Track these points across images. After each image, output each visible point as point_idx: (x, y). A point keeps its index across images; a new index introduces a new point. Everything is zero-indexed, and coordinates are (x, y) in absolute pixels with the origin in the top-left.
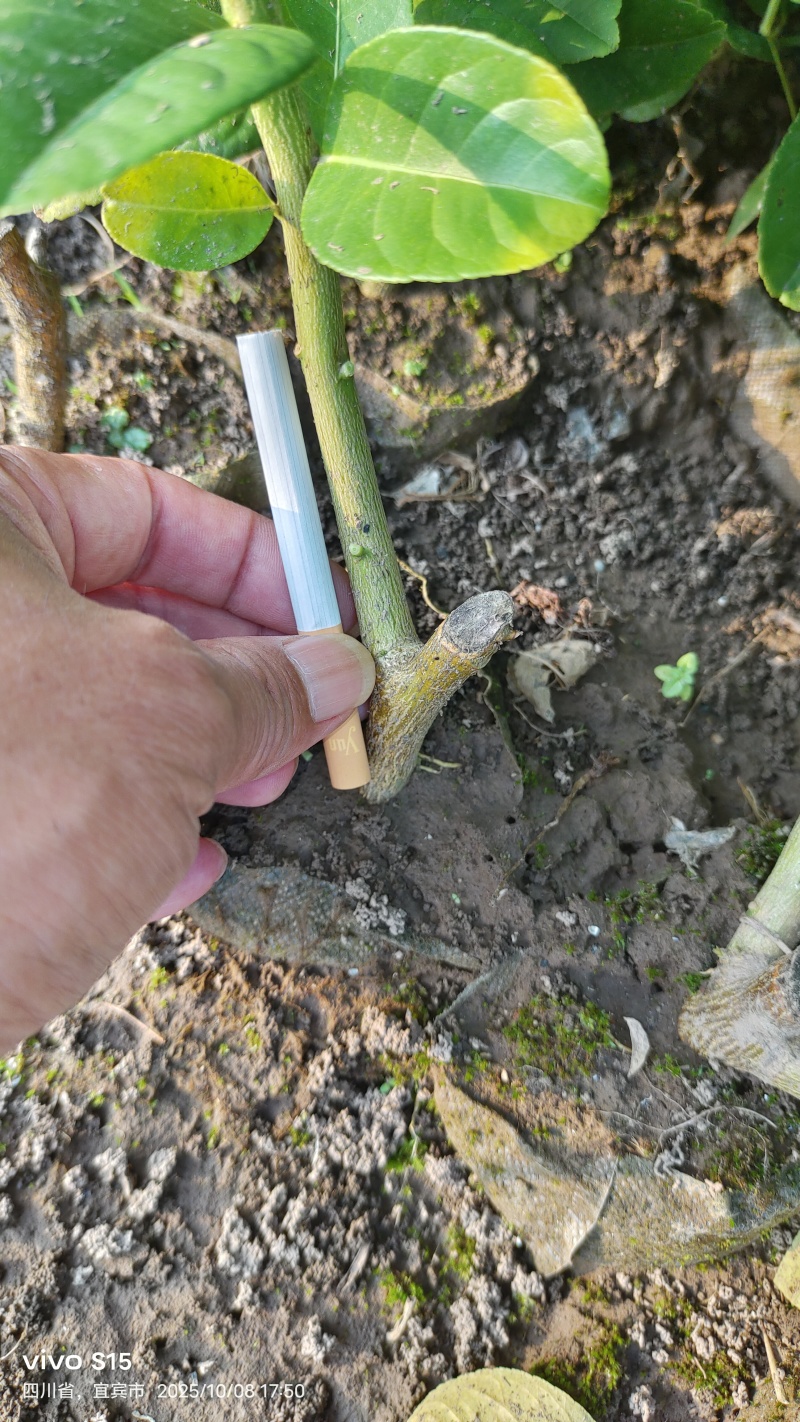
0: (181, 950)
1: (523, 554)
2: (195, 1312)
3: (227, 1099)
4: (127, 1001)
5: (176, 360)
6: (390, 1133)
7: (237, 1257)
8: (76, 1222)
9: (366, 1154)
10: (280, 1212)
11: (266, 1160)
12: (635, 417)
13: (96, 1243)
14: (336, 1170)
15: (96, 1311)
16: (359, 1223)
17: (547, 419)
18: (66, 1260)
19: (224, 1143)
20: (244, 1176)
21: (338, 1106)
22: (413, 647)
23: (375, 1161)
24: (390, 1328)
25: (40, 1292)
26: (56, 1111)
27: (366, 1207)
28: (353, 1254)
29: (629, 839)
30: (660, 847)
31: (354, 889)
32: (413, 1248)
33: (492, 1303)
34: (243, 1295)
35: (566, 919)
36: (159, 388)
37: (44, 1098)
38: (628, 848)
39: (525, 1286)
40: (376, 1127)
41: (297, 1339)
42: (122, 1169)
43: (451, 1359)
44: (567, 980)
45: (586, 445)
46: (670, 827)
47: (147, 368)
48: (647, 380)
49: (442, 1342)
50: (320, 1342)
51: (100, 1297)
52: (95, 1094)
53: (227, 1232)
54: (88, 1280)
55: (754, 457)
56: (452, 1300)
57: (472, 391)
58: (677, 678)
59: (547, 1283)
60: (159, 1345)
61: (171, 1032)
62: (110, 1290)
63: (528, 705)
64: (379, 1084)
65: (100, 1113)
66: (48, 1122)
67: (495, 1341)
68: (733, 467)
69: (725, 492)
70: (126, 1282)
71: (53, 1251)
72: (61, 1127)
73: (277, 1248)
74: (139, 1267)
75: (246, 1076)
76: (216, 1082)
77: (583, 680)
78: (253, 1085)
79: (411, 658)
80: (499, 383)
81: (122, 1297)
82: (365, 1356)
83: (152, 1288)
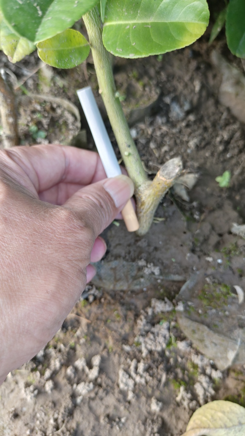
0: (89, 293)
1: (166, 152)
2: (116, 403)
3: (113, 337)
4: (75, 312)
5: (48, 108)
6: (165, 337)
7: (126, 384)
8: (74, 383)
9: (159, 345)
10: (136, 368)
11: (128, 353)
12: (191, 103)
13: (82, 389)
14: (151, 352)
15: (86, 409)
16: (161, 366)
17: (165, 108)
18: (73, 396)
19: (114, 350)
20: (123, 359)
21: (147, 332)
22: (149, 182)
23: (162, 346)
24: (177, 396)
25: (68, 407)
26: (60, 351)
27: (162, 361)
28: (161, 376)
29: (220, 232)
30: (230, 233)
31: (142, 263)
32: (179, 371)
33: (207, 382)
34: (130, 396)
35: (210, 259)
36: (45, 117)
37: (55, 347)
38: (221, 235)
39: (216, 375)
40: (160, 336)
41: (149, 406)
42: (85, 364)
43: (198, 402)
44: (214, 278)
45: (178, 114)
46: (232, 226)
47: (39, 112)
48: (193, 91)
49: (194, 397)
50: (157, 404)
51: (86, 405)
52: (72, 342)
53: (122, 377)
54: (82, 401)
55: (229, 110)
56: (194, 384)
57: (141, 103)
58: (224, 180)
59: (223, 372)
60: (108, 416)
61: (91, 318)
62: (89, 402)
63: (180, 197)
64: (158, 322)
65: (74, 349)
66: (59, 355)
67: (210, 393)
68: (222, 114)
69: (222, 122)
70: (93, 399)
71: (69, 393)
72: (63, 355)
73: (138, 379)
74: (96, 394)
75: (117, 328)
76: (109, 331)
77: (195, 186)
78: (120, 330)
79: (149, 186)
80: (149, 99)
81: (93, 404)
82: (172, 406)
83: (101, 399)
